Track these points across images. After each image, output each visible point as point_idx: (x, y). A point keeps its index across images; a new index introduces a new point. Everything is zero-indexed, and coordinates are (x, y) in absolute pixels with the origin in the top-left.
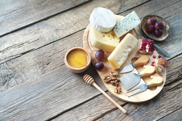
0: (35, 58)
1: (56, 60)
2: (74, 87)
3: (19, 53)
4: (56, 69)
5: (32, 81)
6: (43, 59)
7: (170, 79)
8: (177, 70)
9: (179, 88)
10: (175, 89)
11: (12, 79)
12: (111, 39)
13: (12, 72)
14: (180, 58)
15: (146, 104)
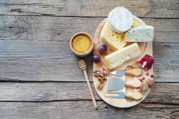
0: (51, 24)
1: (67, 34)
2: (68, 65)
3: (41, 13)
4: (62, 42)
5: (39, 43)
6: (58, 28)
7: (150, 100)
8: (161, 94)
9: (153, 111)
10: (149, 110)
11: (25, 33)
12: (118, 41)
13: (28, 27)
14: (171, 86)
15: (117, 109)
